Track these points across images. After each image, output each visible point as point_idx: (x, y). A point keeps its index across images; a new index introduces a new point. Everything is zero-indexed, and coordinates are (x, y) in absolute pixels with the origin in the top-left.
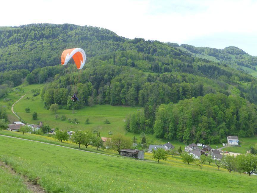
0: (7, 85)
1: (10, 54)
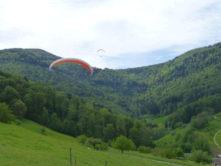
0: (206, 112)
1: (207, 77)
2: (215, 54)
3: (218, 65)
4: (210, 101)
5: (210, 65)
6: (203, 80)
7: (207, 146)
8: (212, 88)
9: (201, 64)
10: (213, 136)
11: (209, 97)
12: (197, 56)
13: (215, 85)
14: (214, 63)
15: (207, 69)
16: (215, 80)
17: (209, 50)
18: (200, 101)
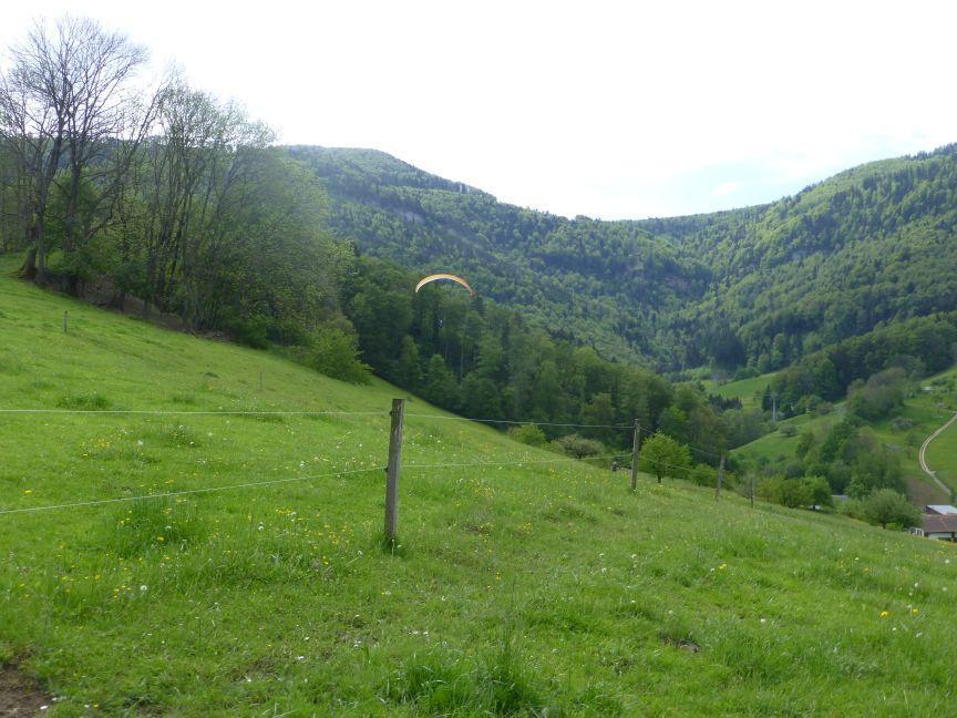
0: (900, 370)
1: (906, 257)
2: (936, 181)
3: (945, 216)
4: (912, 336)
5: (918, 217)
6: (891, 267)
7: (897, 476)
8: (920, 294)
9: (888, 213)
10: (919, 447)
11: (911, 321)
12: (878, 184)
13: (933, 281)
14: (933, 211)
15: (909, 230)
16: (933, 266)
17: (918, 170)
18: (878, 332)
